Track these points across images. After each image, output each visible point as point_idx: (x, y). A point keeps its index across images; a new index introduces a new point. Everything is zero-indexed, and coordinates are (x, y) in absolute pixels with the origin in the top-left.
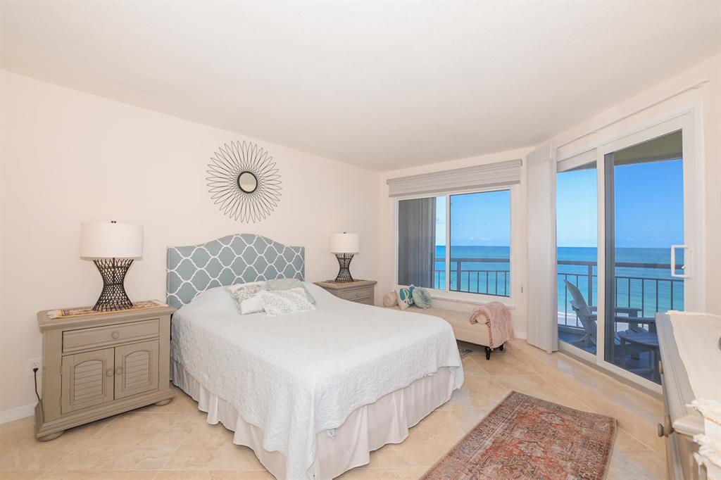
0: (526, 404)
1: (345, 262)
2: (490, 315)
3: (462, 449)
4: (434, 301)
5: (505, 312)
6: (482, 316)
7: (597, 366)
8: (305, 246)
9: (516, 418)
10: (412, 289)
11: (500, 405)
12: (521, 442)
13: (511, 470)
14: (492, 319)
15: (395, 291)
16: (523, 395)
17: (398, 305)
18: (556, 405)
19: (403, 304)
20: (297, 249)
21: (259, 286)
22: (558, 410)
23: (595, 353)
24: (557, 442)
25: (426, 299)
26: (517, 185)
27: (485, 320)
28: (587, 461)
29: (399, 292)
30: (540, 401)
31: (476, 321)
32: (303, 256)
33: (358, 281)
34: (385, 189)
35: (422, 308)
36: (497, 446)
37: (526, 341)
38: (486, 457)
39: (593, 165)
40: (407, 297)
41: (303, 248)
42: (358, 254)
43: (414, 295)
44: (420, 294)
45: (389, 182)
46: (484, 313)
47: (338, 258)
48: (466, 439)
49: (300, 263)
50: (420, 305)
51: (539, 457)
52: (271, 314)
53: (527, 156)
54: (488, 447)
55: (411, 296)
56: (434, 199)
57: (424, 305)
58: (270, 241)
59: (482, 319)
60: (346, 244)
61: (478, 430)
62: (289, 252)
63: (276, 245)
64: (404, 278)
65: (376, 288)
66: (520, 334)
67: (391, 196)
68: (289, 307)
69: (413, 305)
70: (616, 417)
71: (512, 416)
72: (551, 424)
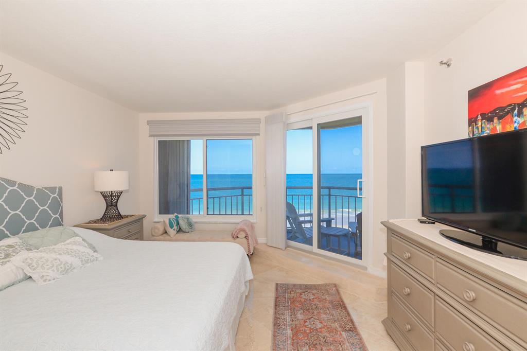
0: (289, 291)
1: (111, 200)
2: (247, 231)
3: (277, 346)
4: (196, 225)
5: (252, 226)
6: (242, 233)
7: (314, 253)
8: (62, 186)
9: (291, 304)
10: (177, 217)
11: (277, 298)
12: (305, 322)
13: (315, 346)
14: (249, 233)
15: (164, 221)
16: (283, 285)
17: (166, 232)
18: (304, 285)
19: (172, 232)
20: (52, 190)
21: (10, 246)
22: (307, 288)
23: (312, 245)
24: (321, 311)
25: (190, 225)
26: (257, 137)
27: (244, 235)
28: (342, 318)
29: (167, 222)
30: (294, 285)
31: (237, 237)
32: (61, 199)
33: (127, 217)
34: (145, 130)
35: (188, 232)
36: (296, 331)
37: (266, 244)
38: (295, 344)
39: (311, 128)
40: (175, 225)
41: (61, 189)
42: (127, 191)
43: (181, 222)
44: (186, 221)
45: (149, 123)
46: (243, 230)
47: (103, 196)
48: (274, 336)
49: (57, 205)
50: (187, 230)
51: (321, 328)
52: (45, 281)
53: (266, 118)
54: (291, 335)
55: (178, 224)
56: (189, 141)
57: (190, 230)
58: (12, 183)
59: (242, 235)
60: (113, 182)
61: (276, 325)
62: (42, 195)
63: (21, 186)
64: (165, 208)
65: (145, 221)
66: (261, 240)
67: (151, 136)
68: (71, 265)
69: (180, 230)
70: (336, 282)
71: (288, 303)
72: (310, 300)
